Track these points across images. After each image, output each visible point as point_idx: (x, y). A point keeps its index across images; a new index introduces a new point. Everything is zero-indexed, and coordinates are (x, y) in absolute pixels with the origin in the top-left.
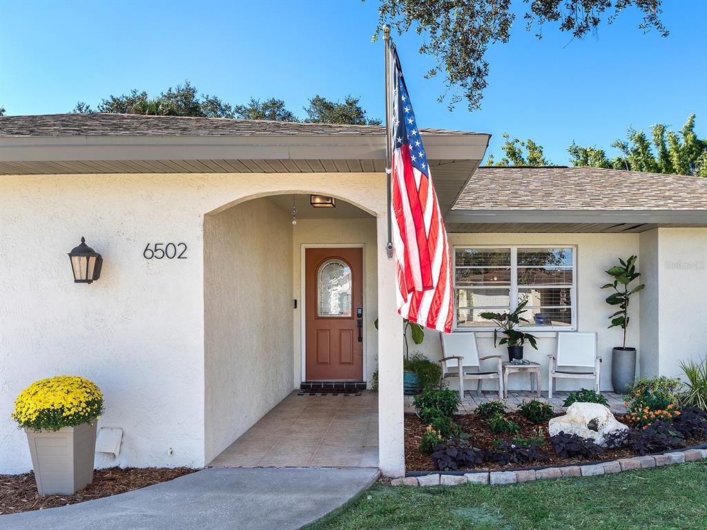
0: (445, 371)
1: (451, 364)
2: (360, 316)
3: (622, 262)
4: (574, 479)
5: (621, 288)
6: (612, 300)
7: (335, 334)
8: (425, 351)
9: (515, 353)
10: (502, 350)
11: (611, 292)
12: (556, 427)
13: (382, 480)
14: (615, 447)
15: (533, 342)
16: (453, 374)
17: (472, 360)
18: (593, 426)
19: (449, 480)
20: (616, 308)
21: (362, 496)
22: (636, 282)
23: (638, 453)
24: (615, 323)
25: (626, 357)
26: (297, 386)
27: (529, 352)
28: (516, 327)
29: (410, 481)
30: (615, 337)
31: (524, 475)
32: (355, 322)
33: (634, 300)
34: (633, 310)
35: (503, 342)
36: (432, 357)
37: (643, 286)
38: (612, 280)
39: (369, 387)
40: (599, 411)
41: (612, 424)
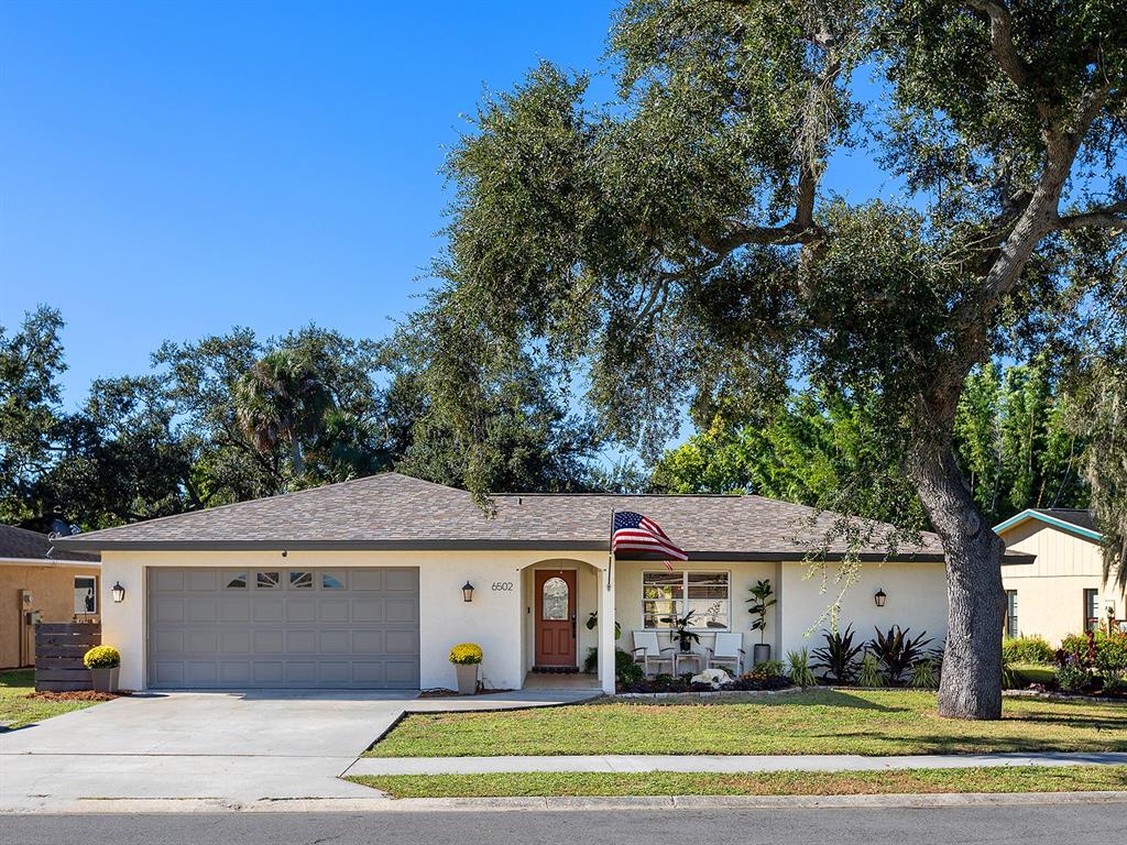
0: (635, 658)
1: (639, 653)
2: (575, 619)
3: (760, 583)
4: (696, 696)
5: (760, 602)
7: (556, 633)
8: (622, 645)
9: (685, 646)
10: (676, 645)
11: (752, 605)
12: (696, 678)
13: (605, 696)
14: (725, 687)
15: (697, 640)
16: (641, 660)
17: (654, 651)
18: (716, 679)
20: (757, 616)
22: (772, 597)
23: (734, 690)
24: (755, 626)
25: (763, 651)
26: (530, 669)
27: (694, 646)
28: (686, 629)
29: (618, 696)
30: (756, 637)
32: (570, 624)
33: (770, 610)
34: (769, 618)
35: (676, 638)
36: (629, 650)
37: (775, 601)
38: (754, 596)
39: (581, 670)
40: (720, 673)
41: (725, 679)
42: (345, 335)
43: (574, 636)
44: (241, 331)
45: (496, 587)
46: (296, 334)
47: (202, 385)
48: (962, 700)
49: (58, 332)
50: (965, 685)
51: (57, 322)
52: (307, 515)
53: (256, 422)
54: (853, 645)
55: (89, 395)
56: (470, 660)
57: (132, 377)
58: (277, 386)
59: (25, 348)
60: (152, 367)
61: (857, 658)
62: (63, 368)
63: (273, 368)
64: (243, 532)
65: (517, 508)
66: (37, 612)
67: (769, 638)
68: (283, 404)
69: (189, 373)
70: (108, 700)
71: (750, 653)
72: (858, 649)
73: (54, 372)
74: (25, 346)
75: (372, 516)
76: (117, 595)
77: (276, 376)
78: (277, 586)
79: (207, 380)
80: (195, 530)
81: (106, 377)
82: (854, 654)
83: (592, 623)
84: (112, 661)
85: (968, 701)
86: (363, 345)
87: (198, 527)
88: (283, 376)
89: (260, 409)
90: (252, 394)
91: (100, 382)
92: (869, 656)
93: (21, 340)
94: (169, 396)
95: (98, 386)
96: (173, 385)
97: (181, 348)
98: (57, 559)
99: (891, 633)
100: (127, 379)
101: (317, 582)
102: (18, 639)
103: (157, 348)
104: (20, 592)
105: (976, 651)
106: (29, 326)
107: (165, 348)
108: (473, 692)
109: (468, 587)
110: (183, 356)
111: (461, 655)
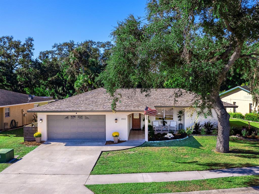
1: (154, 126)
2: (140, 119)
3: (180, 111)
4: (165, 142)
5: (180, 115)
6: (178, 117)
7: (136, 121)
8: (151, 124)
9: (164, 125)
10: (162, 124)
11: (179, 115)
12: (166, 136)
13: (146, 142)
14: (172, 138)
15: (167, 123)
16: (154, 128)
17: (157, 126)
18: (170, 136)
19: (152, 142)
21: (144, 143)
22: (183, 114)
23: (174, 139)
24: (179, 120)
26: (131, 129)
27: (166, 125)
28: (164, 121)
29: (149, 142)
30: (179, 122)
31: (160, 141)
33: (182, 117)
34: (182, 118)
35: (162, 123)
36: (152, 125)
39: (142, 129)
40: (171, 134)
41: (172, 136)
42: (93, 41)
43: (140, 122)
44: (71, 41)
45: (122, 119)
46: (83, 43)
47: (63, 52)
48: (221, 149)
49: (33, 42)
50: (221, 145)
51: (32, 40)
52: (82, 102)
53: (74, 62)
54: (200, 125)
55: (39, 55)
56: (116, 136)
57: (48, 50)
58: (79, 55)
59: (25, 46)
60: (52, 49)
61: (200, 128)
62: (34, 49)
63: (78, 51)
64: (67, 108)
65: (127, 99)
66: (26, 114)
67: (182, 122)
68: (80, 58)
69: (60, 49)
70: (39, 145)
71: (178, 125)
72: (201, 126)
73: (32, 50)
74: (25, 45)
75: (96, 102)
76: (41, 121)
77: (78, 53)
78: (75, 118)
79: (64, 51)
80: (57, 107)
81: (43, 51)
82: (200, 127)
83: (144, 120)
84: (40, 136)
85: (222, 149)
86: (98, 43)
87: (58, 106)
88: (80, 53)
89: (75, 59)
90: (73, 56)
91: (41, 52)
92: (203, 128)
93: (25, 44)
94: (56, 54)
95: (41, 53)
96: (57, 52)
97: (59, 44)
98: (30, 102)
99: (208, 123)
100: (47, 51)
101: (84, 117)
102: (22, 119)
103: (53, 45)
104: (22, 110)
105: (224, 139)
106: (26, 41)
107: (55, 45)
108: (117, 142)
109: (116, 119)
110: (59, 46)
111: (115, 135)
